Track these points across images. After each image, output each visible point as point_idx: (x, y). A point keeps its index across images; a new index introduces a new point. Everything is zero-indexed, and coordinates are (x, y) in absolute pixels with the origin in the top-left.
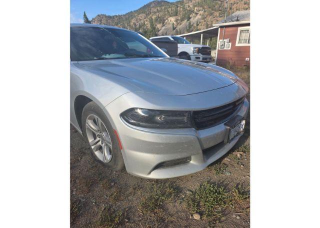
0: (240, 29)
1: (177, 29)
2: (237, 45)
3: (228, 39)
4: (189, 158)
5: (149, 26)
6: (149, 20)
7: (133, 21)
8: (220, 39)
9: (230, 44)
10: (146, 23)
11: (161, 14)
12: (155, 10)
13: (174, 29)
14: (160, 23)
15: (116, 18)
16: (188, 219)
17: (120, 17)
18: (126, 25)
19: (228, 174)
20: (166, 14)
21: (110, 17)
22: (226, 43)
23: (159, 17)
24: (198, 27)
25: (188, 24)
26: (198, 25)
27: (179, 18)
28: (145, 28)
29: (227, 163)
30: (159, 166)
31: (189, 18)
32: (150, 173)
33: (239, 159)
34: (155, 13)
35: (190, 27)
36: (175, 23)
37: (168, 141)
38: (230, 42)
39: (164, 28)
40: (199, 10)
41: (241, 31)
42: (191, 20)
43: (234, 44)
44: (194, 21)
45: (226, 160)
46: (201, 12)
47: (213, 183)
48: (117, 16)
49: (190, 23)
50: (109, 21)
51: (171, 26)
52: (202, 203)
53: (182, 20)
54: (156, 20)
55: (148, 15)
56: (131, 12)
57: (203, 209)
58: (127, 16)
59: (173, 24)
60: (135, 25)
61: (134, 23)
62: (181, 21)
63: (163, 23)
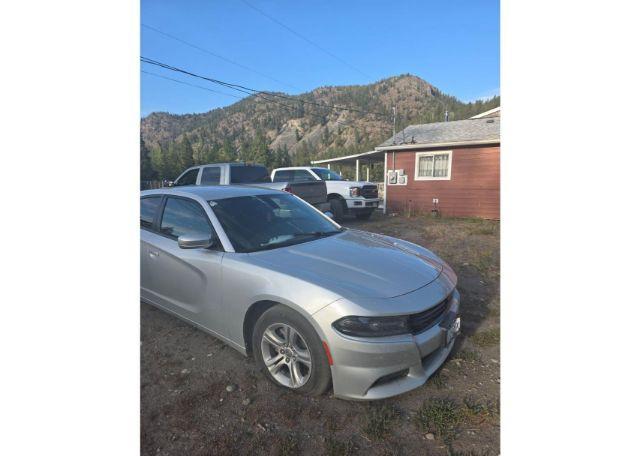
0: (418, 154)
1: (305, 139)
2: (417, 178)
3: (402, 170)
4: (407, 371)
5: (253, 133)
6: (251, 124)
7: (222, 124)
8: (388, 169)
9: (406, 177)
10: (247, 129)
11: (273, 114)
12: (263, 107)
13: (299, 139)
14: (274, 129)
15: (189, 120)
16: (421, 440)
17: (196, 118)
18: (209, 131)
19: (451, 388)
20: (283, 115)
21: (176, 117)
22: (399, 177)
23: (270, 120)
24: (342, 136)
25: (322, 130)
26: (340, 133)
27: (307, 121)
28: (246, 136)
29: (446, 374)
30: (378, 383)
31: (324, 122)
32: (366, 393)
33: (459, 369)
34: (264, 111)
35: (327, 137)
36: (300, 129)
37: (388, 351)
38: (404, 173)
39: (280, 137)
40: (342, 109)
41: (421, 158)
42: (328, 124)
43: (411, 177)
44: (333, 126)
45: (445, 370)
46: (344, 112)
47: (436, 399)
48: (190, 116)
49: (327, 130)
50: (174, 124)
51: (293, 134)
52: (431, 423)
53: (313, 124)
54: (266, 124)
55: (249, 115)
56: (219, 109)
57: (434, 429)
58: (210, 116)
59: (297, 130)
60: (226, 131)
61: (224, 128)
62: (312, 126)
63: (279, 129)
